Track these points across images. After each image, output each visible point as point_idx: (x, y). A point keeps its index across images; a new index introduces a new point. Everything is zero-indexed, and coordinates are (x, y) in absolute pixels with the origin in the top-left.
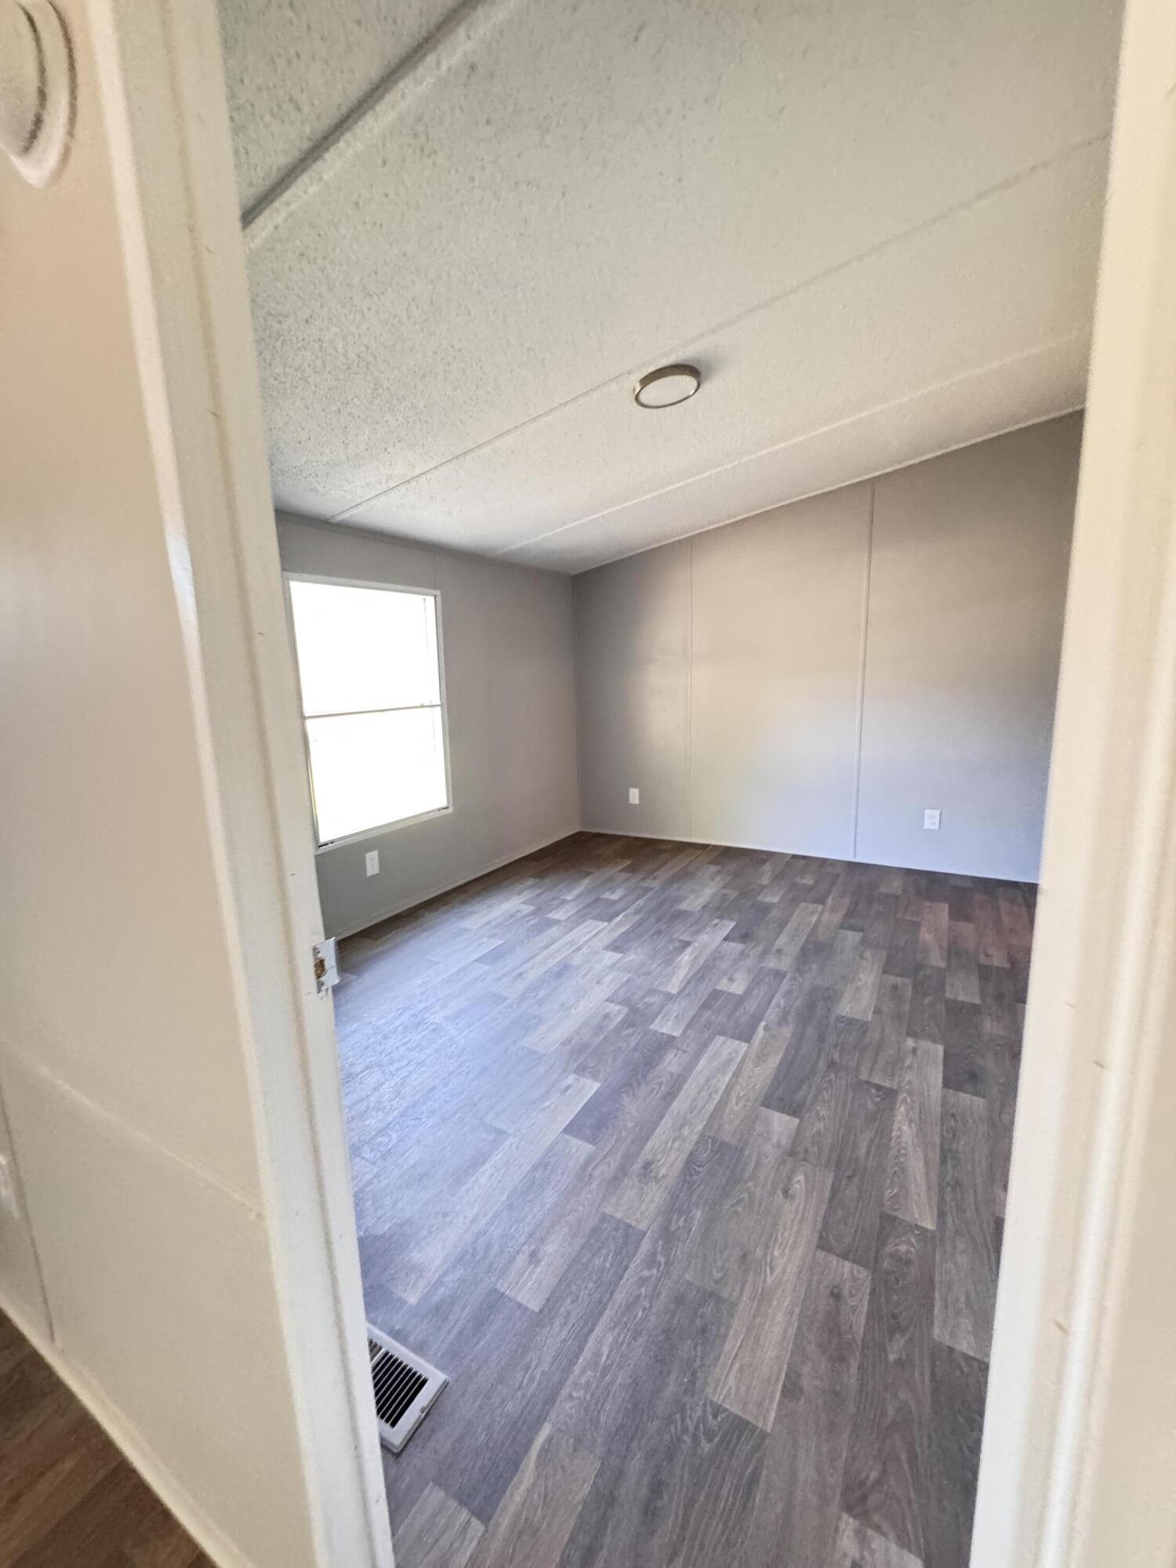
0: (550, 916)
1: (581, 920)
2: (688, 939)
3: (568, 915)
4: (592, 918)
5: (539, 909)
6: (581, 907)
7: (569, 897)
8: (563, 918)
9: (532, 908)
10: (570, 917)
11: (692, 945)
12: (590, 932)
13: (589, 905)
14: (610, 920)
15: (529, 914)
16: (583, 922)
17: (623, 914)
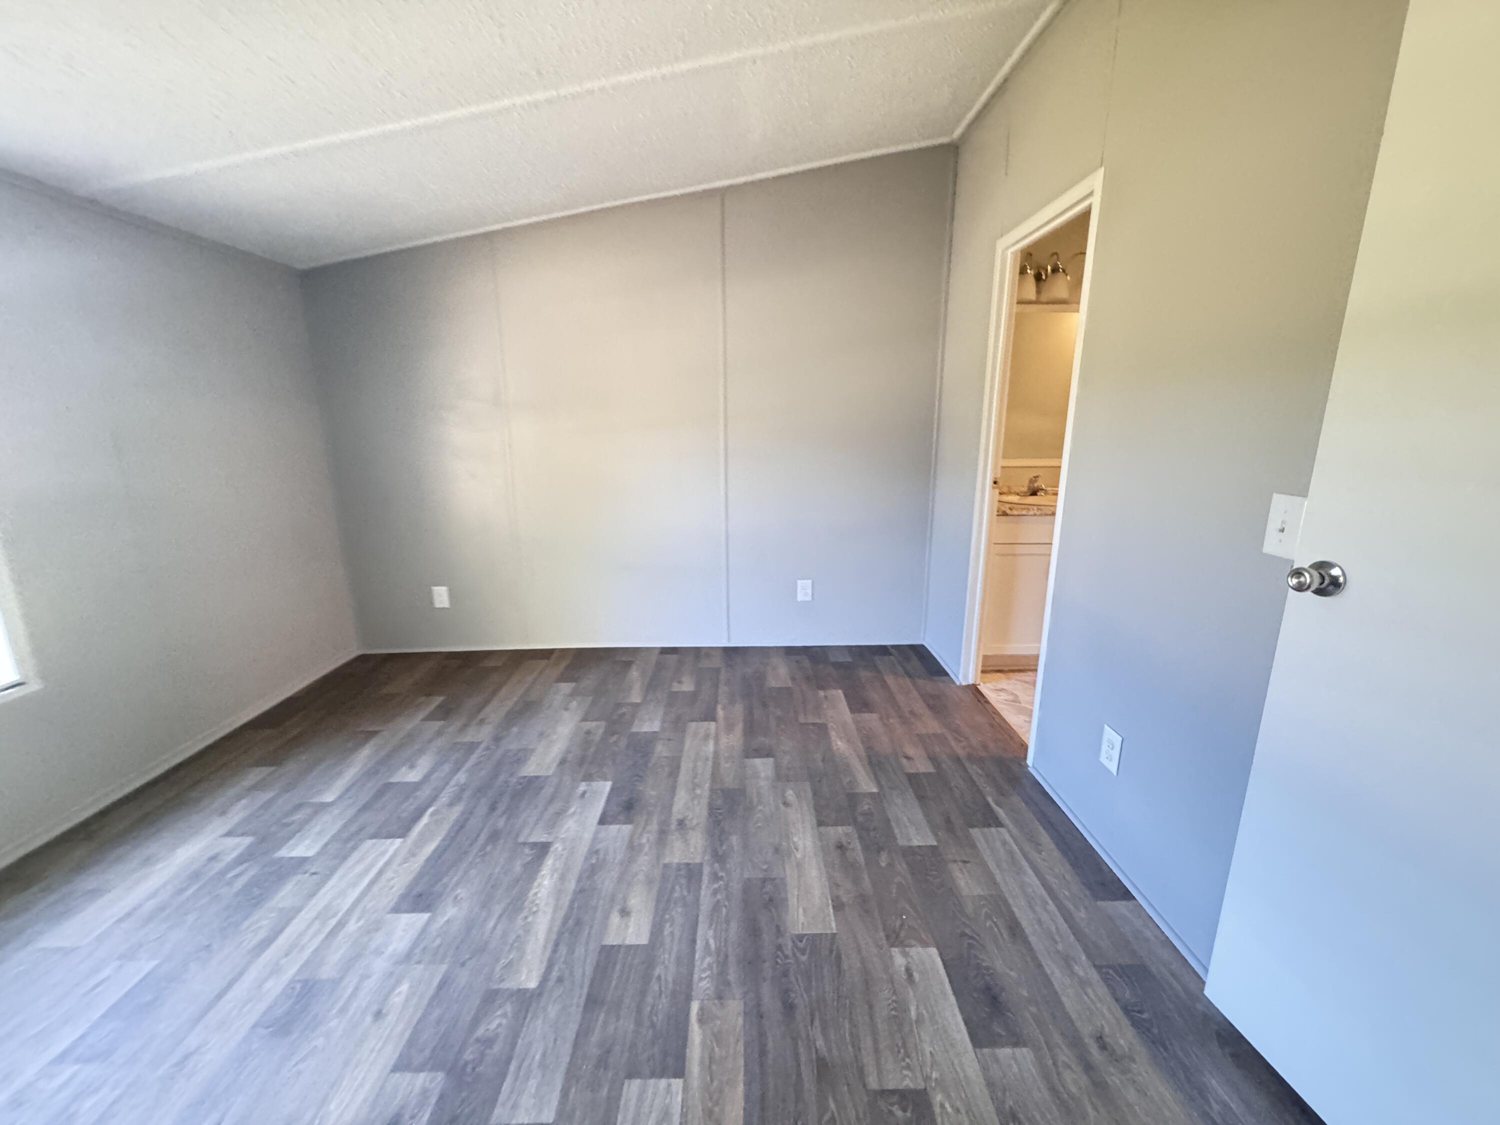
0: (284, 853)
1: (350, 845)
2: (543, 839)
3: (325, 840)
4: (372, 837)
5: (263, 840)
6: (351, 812)
7: (329, 798)
8: (310, 853)
9: (248, 840)
10: (326, 845)
11: (552, 849)
12: (366, 871)
13: (365, 808)
14: (403, 832)
15: (240, 860)
16: (354, 848)
17: (431, 810)
